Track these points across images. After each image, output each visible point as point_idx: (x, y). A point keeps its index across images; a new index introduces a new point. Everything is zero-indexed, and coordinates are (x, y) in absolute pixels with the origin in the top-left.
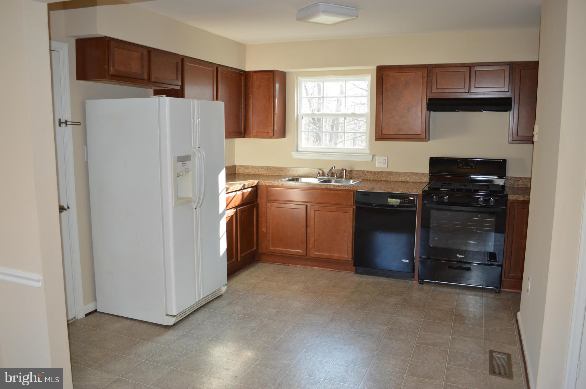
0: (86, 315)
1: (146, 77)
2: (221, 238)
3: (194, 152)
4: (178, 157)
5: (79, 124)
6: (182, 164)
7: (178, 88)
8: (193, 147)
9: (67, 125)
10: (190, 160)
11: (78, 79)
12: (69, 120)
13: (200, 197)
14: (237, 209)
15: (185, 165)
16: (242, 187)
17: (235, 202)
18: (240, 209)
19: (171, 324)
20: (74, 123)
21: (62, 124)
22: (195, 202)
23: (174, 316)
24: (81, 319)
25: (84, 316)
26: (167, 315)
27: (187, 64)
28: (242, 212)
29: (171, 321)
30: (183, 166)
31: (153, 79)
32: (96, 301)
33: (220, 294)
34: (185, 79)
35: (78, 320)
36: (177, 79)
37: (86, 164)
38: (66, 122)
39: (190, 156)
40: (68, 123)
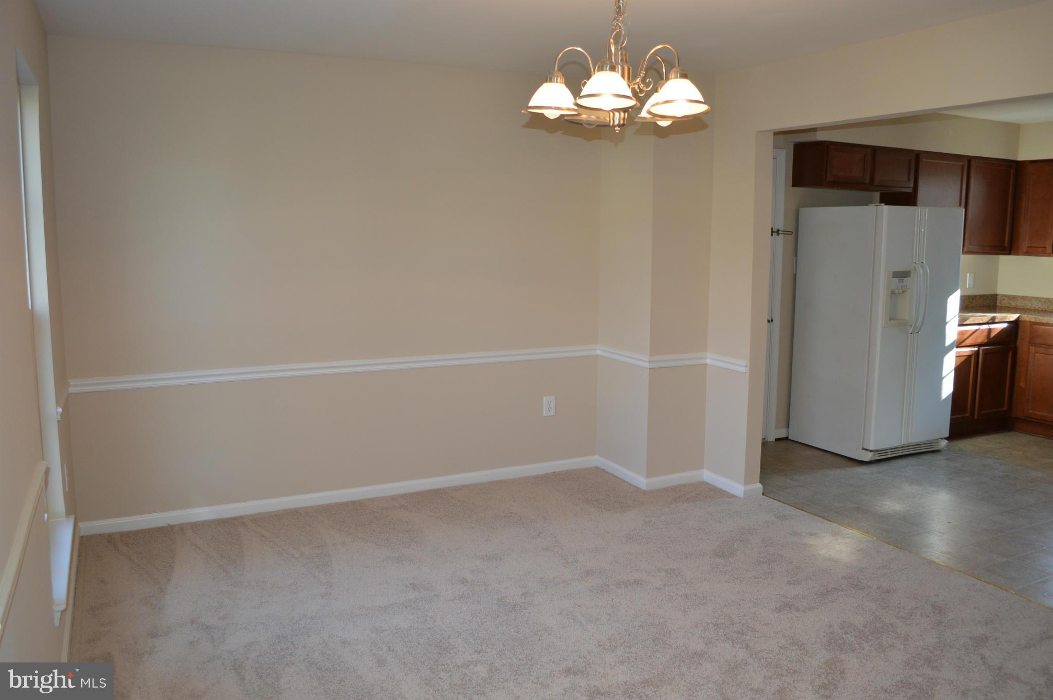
0: (777, 440)
1: (868, 181)
2: (944, 377)
3: (915, 267)
4: (894, 273)
5: (791, 233)
6: (899, 280)
7: (910, 190)
8: (914, 262)
9: (778, 234)
10: (910, 277)
11: (794, 185)
12: (781, 228)
13: (917, 320)
14: (979, 349)
15: (903, 282)
16: (990, 320)
17: (977, 338)
18: (983, 349)
19: (867, 459)
20: (786, 233)
21: (774, 234)
22: (911, 326)
23: (871, 451)
24: (771, 442)
25: (774, 440)
26: (863, 449)
27: (924, 160)
28: (986, 353)
29: (868, 457)
30: (899, 282)
31: (876, 183)
32: (788, 427)
33: (936, 449)
34: (920, 179)
35: (767, 442)
36: (909, 180)
37: (795, 275)
38: (778, 230)
39: (910, 272)
40: (780, 232)
